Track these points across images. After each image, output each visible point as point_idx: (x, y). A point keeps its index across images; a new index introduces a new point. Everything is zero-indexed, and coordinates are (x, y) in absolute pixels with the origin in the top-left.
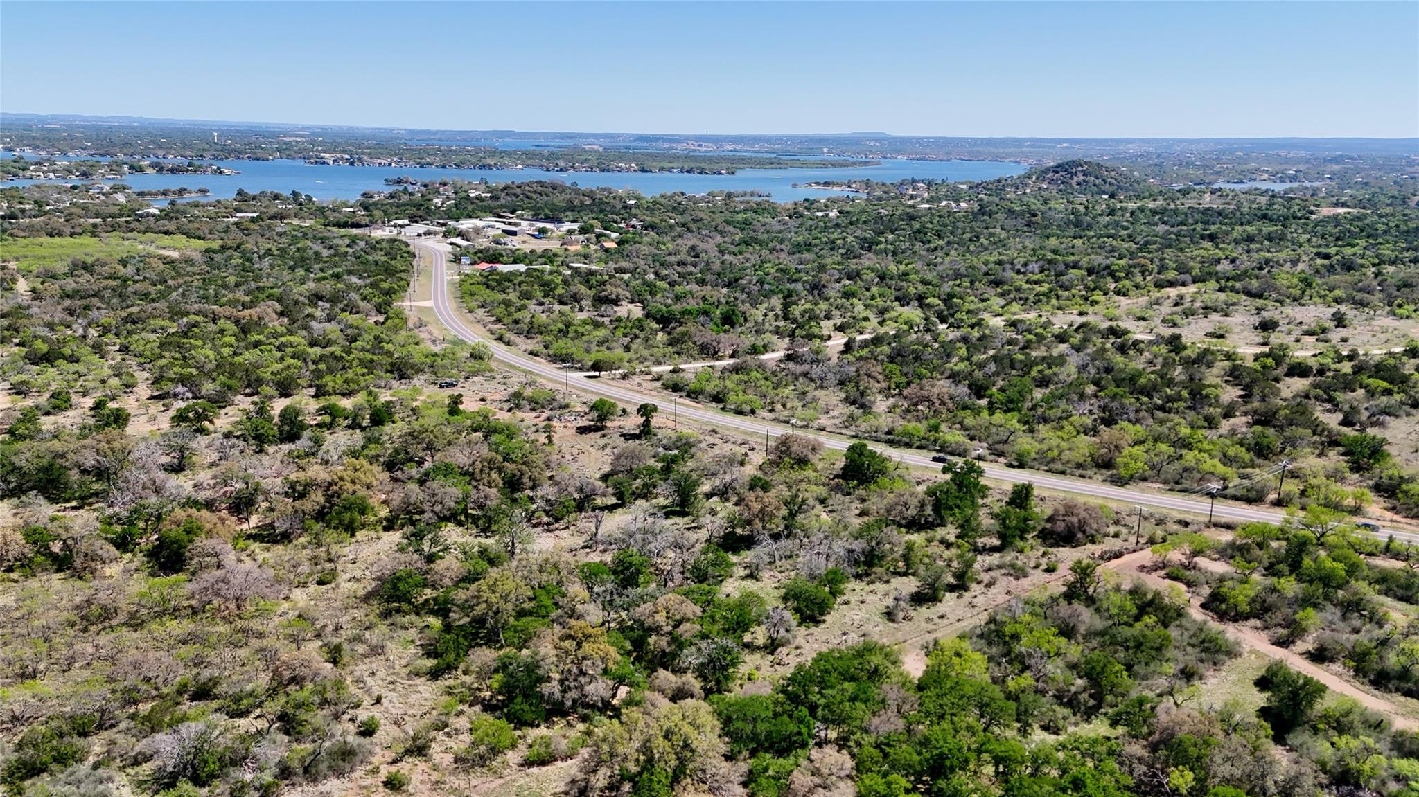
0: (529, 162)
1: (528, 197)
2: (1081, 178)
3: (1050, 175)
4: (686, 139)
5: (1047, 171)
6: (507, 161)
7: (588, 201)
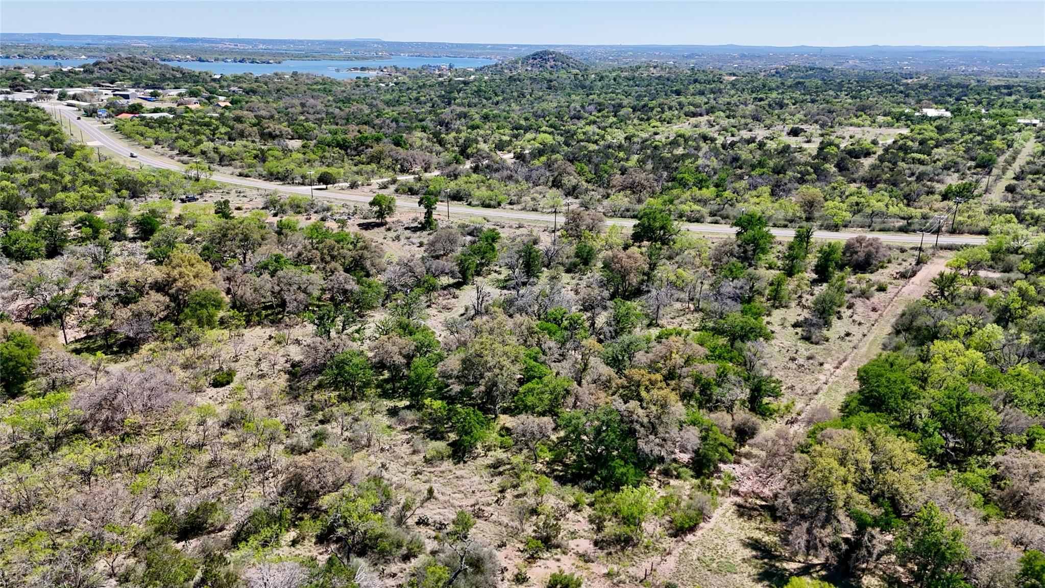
0: (91, 54)
1: (121, 71)
2: (553, 63)
3: (531, 61)
4: (222, 41)
5: (528, 58)
6: (67, 53)
7: (179, 75)
